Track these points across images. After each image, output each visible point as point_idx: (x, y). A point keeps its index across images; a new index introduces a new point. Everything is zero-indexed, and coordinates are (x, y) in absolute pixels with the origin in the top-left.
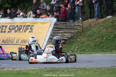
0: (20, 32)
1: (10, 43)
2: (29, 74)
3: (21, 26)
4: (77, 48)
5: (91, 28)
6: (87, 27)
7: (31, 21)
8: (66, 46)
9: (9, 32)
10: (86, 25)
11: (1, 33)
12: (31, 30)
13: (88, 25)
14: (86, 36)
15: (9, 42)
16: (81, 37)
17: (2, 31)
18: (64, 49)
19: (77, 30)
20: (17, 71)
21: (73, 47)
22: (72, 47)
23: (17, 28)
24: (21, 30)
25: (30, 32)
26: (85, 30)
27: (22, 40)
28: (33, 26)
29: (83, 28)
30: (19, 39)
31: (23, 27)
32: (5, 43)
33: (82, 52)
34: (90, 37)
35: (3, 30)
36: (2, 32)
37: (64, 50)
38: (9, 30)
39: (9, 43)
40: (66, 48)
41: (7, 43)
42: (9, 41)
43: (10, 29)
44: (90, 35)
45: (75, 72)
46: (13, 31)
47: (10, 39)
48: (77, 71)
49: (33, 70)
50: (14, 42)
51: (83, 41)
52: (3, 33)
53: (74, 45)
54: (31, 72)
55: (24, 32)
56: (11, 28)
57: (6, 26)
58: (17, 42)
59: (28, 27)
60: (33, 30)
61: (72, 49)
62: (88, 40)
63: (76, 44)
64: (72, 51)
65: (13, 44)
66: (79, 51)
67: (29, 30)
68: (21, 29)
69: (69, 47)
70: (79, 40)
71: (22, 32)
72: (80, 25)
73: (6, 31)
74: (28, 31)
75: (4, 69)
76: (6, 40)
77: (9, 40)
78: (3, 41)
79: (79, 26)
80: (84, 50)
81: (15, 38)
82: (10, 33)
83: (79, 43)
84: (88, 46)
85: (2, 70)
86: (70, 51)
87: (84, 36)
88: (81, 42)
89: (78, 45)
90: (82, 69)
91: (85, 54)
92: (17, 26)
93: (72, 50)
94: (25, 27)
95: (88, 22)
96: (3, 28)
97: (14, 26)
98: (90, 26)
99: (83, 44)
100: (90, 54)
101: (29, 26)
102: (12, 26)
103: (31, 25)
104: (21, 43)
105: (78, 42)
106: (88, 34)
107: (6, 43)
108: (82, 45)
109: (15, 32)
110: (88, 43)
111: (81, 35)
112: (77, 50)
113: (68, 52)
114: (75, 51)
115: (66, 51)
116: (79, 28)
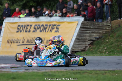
0: (45, 32)
3: (46, 25)
4: (106, 50)
5: (120, 28)
6: (116, 27)
7: (57, 21)
8: (94, 47)
9: (34, 31)
10: (115, 25)
11: (26, 33)
12: (57, 30)
13: (117, 25)
14: (115, 36)
16: (109, 38)
17: (27, 30)
18: (92, 50)
19: (106, 30)
20: (42, 73)
21: (102, 48)
22: (100, 48)
23: (42, 27)
24: (47, 30)
25: (56, 31)
26: (113, 30)
27: (47, 40)
28: (59, 25)
29: (112, 28)
31: (48, 27)
33: (110, 53)
34: (119, 37)
35: (28, 30)
36: (26, 31)
38: (34, 30)
40: (94, 49)
41: (32, 44)
43: (35, 28)
44: (119, 36)
45: (103, 75)
46: (38, 31)
48: (106, 73)
49: (59, 72)
51: (112, 42)
53: (103, 46)
54: (57, 74)
55: (50, 32)
56: (36, 27)
57: (31, 26)
59: (54, 27)
60: (59, 30)
61: (100, 50)
62: (117, 40)
63: (104, 45)
64: (100, 52)
66: (107, 52)
67: (55, 29)
68: (46, 28)
69: (97, 48)
70: (107, 40)
71: (48, 32)
72: (109, 24)
73: (31, 30)
74: (54, 31)
75: (28, 70)
76: (31, 40)
77: (34, 40)
78: (28, 41)
79: (108, 26)
80: (112, 51)
82: (35, 33)
83: (107, 44)
84: (117, 47)
85: (27, 71)
87: (113, 36)
88: (110, 43)
90: (111, 72)
91: (113, 55)
92: (43, 25)
94: (51, 27)
95: (117, 22)
96: (28, 27)
97: (39, 25)
98: (119, 25)
99: (112, 45)
100: (119, 55)
101: (55, 25)
102: (37, 26)
103: (57, 24)
104: (46, 43)
106: (117, 35)
107: (31, 44)
108: (111, 46)
109: (41, 31)
110: (116, 44)
111: (109, 35)
112: (105, 51)
113: (96, 53)
114: (103, 52)
115: (94, 52)
116: (108, 28)
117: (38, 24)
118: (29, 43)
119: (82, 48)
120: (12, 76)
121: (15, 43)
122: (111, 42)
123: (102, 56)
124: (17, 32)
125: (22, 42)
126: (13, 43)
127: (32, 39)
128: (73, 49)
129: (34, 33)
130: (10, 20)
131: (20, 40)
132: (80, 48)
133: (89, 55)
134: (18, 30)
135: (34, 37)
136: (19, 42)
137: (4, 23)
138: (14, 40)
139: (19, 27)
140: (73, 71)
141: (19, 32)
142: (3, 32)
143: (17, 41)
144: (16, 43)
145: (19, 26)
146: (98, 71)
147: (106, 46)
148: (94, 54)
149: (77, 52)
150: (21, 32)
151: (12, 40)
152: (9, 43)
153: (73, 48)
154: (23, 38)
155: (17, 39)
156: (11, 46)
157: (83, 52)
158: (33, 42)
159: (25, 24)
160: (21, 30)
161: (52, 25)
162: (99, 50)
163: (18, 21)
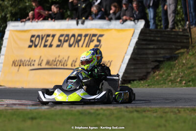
0: (78, 46)
1: (60, 67)
2: (99, 114)
3: (80, 35)
4: (181, 77)
8: (161, 73)
9: (58, 46)
11: (45, 48)
12: (98, 43)
15: (58, 65)
16: (188, 57)
17: (46, 44)
18: (157, 77)
19: (182, 44)
20: (78, 111)
21: (174, 74)
22: (172, 74)
24: (81, 43)
25: (96, 46)
28: (101, 36)
29: (193, 40)
30: (77, 59)
31: (83, 38)
32: (51, 67)
33: (189, 83)
35: (48, 43)
36: (45, 46)
37: (157, 79)
38: (59, 43)
39: (58, 67)
40: (161, 76)
41: (55, 67)
42: (59, 63)
43: (60, 41)
45: (175, 113)
46: (66, 44)
47: (60, 60)
48: (179, 112)
49: (104, 110)
50: (66, 65)
51: (193, 64)
52: (47, 48)
53: (176, 71)
54: (101, 112)
55: (86, 46)
56: (62, 38)
57: (54, 36)
58: (73, 65)
59: (93, 38)
60: (102, 43)
61: (172, 78)
63: (179, 69)
64: (171, 83)
65: (65, 67)
66: (184, 82)
67: (95, 42)
68: (80, 40)
69: (166, 74)
70: (184, 62)
71: (82, 46)
72: (187, 34)
73: (52, 43)
76: (53, 60)
77: (58, 60)
78: (48, 63)
79: (185, 37)
80: (193, 80)
81: (69, 57)
82: (60, 48)
83: (184, 68)
86: (168, 82)
87: (193, 54)
88: (189, 66)
89: (183, 70)
90: (188, 110)
91: (194, 86)
92: (74, 35)
93: (171, 81)
94: (87, 38)
96: (48, 38)
97: (67, 35)
99: (193, 70)
101: (94, 35)
102: (64, 36)
103: (99, 33)
105: (182, 66)
107: (53, 67)
108: (190, 71)
109: (70, 46)
111: (188, 53)
112: (180, 80)
113: (165, 83)
114: (177, 82)
115: (162, 82)
116: (185, 41)
117: (65, 33)
118: (50, 65)
119: (142, 75)
120: (30, 116)
121: (26, 65)
122: (190, 63)
123: (174, 87)
124: (30, 46)
125: (38, 65)
126: (23, 65)
127: (56, 58)
128: (126, 77)
129: (58, 48)
130: (18, 26)
131: (35, 61)
132: (137, 75)
133: (153, 86)
134: (31, 44)
135: (59, 56)
136: (33, 65)
137: (8, 30)
138: (25, 61)
139: (33, 39)
140: (128, 109)
141: (33, 47)
142: (4, 47)
143: (30, 63)
144: (28, 65)
145: (33, 36)
146: (168, 109)
147: (183, 71)
148: (161, 84)
149: (132, 82)
150: (36, 46)
151: (21, 61)
152: (15, 66)
153: (126, 75)
154: (41, 57)
155: (30, 59)
156: (18, 70)
157: (142, 82)
158: (56, 65)
159: (44, 33)
160: (36, 43)
161: (90, 35)
162: (170, 78)
163: (31, 28)
